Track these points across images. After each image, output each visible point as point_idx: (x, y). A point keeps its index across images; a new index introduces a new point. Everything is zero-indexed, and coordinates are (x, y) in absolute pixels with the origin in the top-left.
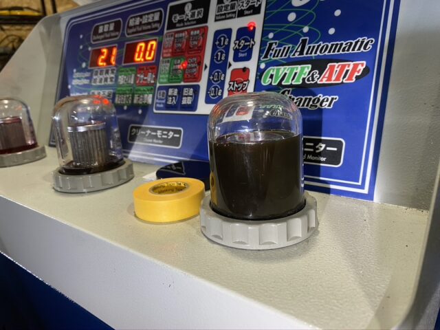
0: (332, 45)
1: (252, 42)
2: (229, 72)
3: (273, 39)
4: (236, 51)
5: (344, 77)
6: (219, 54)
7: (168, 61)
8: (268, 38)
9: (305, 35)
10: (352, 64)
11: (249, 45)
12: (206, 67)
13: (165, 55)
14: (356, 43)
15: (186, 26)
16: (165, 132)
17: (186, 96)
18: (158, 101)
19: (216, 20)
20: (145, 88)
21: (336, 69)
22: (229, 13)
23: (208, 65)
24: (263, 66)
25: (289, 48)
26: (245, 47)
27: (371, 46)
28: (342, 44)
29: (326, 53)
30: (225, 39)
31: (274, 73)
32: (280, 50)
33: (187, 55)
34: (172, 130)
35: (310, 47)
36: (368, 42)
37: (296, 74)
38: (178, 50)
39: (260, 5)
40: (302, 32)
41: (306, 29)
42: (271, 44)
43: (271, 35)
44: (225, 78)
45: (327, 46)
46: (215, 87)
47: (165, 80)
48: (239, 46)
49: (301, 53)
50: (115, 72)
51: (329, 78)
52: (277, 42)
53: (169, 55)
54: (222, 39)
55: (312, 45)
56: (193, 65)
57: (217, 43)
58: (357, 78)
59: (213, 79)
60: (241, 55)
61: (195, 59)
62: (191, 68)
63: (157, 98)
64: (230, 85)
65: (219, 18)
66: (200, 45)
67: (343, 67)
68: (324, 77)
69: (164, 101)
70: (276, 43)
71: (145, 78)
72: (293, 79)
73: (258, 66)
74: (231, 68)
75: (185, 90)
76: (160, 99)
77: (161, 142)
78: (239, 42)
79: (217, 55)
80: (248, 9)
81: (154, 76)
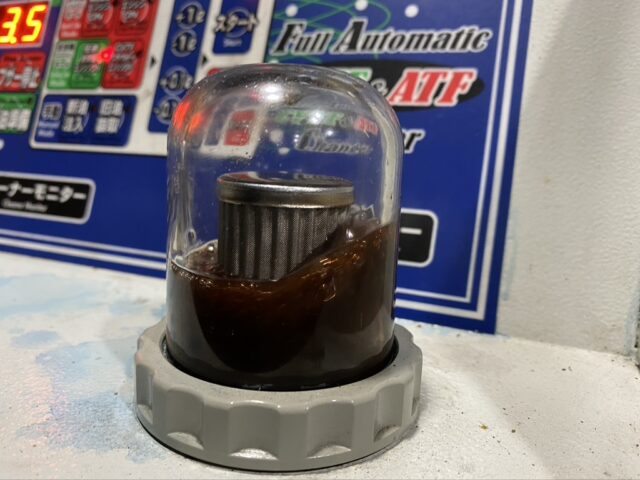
0: (413, 36)
1: (252, 20)
2: (202, 74)
3: (295, 18)
4: (219, 35)
5: (437, 95)
6: (183, 39)
7: (72, 47)
8: (285, 16)
9: (361, 14)
10: (450, 73)
11: (246, 26)
12: (153, 62)
13: (65, 34)
14: (459, 36)
16: (54, 189)
17: (107, 117)
18: (42, 124)
20: (15, 97)
21: (419, 80)
23: (159, 59)
25: (327, 36)
26: (237, 28)
27: (486, 44)
28: (430, 36)
29: (402, 49)
30: (196, 10)
32: (309, 39)
33: (113, 36)
34: (71, 185)
35: (368, 37)
36: (478, 38)
38: (95, 27)
40: (353, 9)
41: (361, 4)
42: (291, 28)
43: (292, 10)
45: (403, 38)
46: (170, 102)
47: (62, 83)
48: (226, 24)
49: (353, 45)
51: (407, 96)
52: (305, 23)
53: (74, 34)
54: (191, 10)
55: (373, 34)
56: (126, 57)
57: (180, 17)
58: (461, 98)
59: (168, 85)
60: (228, 43)
61: (130, 46)
62: (121, 62)
63: (41, 118)
66: (142, 19)
67: (434, 77)
68: (396, 93)
69: (55, 125)
70: (301, 25)
71: (17, 77)
74: (208, 67)
75: (105, 105)
76: (48, 121)
77: (42, 208)
79: (178, 41)
81: (37, 74)
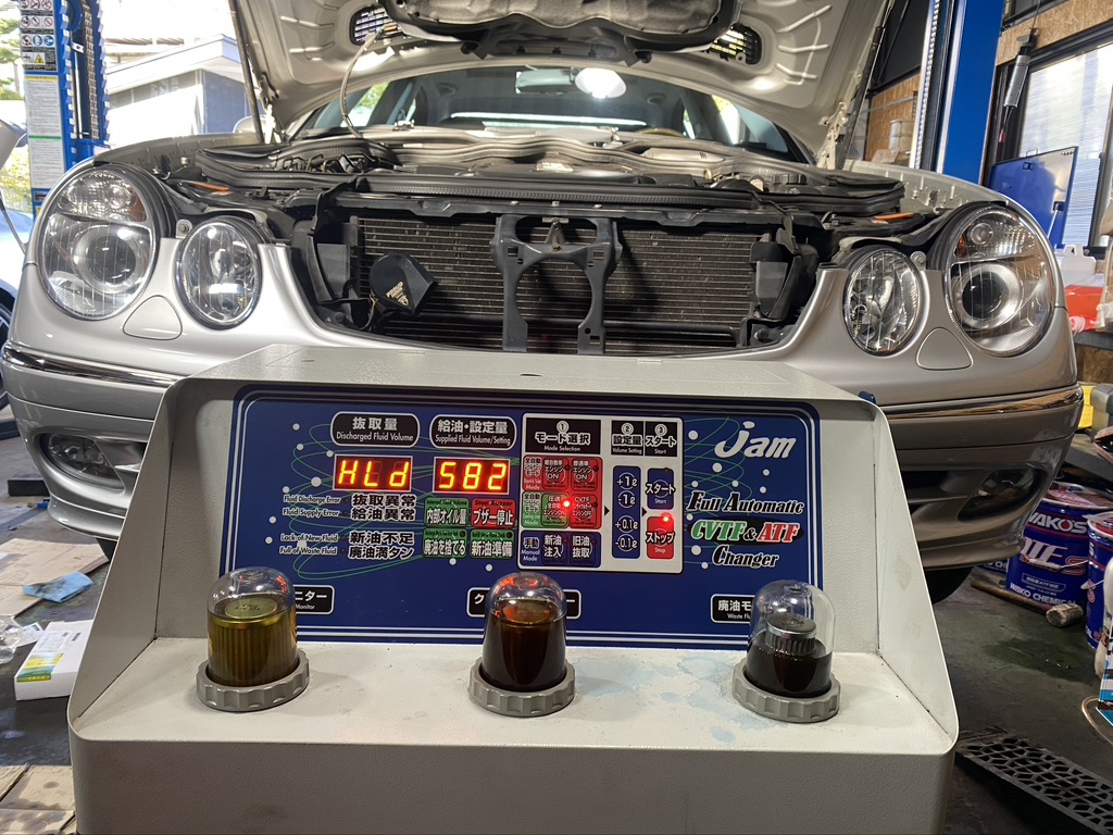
0: (766, 504)
1: (671, 488)
2: (644, 520)
3: (696, 488)
4: (651, 497)
5: (782, 537)
6: (625, 496)
7: (537, 497)
8: (691, 486)
9: (735, 489)
10: (787, 525)
11: (668, 491)
12: (607, 511)
13: (530, 487)
14: (789, 505)
15: (562, 452)
17: (580, 547)
18: (525, 552)
19: (613, 453)
20: (494, 532)
21: (772, 528)
22: (632, 448)
23: (610, 509)
24: (690, 517)
25: (719, 501)
26: (662, 492)
27: (802, 509)
28: (774, 505)
29: (760, 511)
30: (631, 478)
31: (706, 526)
32: (709, 502)
33: (571, 491)
35: (742, 503)
36: (798, 507)
37: (731, 529)
38: (554, 484)
39: (675, 446)
40: (731, 486)
41: (735, 484)
42: (696, 495)
43: (695, 484)
44: (639, 526)
45: (761, 504)
46: (626, 538)
47: (535, 523)
48: (653, 489)
49: (734, 507)
50: (414, 501)
51: (768, 537)
52: (704, 492)
53: (537, 487)
54: (628, 478)
55: (745, 501)
56: (584, 506)
57: (620, 482)
58: (794, 538)
59: (621, 526)
60: (658, 501)
61: (587, 499)
62: (581, 510)
63: (522, 547)
64: (649, 536)
65: (618, 450)
66: (591, 481)
67: (780, 526)
68: (762, 535)
69: (538, 553)
70: (702, 494)
71: (492, 517)
72: (729, 535)
73: (684, 517)
74: (646, 516)
75: (576, 539)
76: (529, 549)
78: (654, 486)
79: (622, 498)
80: (658, 448)
81: (511, 515)
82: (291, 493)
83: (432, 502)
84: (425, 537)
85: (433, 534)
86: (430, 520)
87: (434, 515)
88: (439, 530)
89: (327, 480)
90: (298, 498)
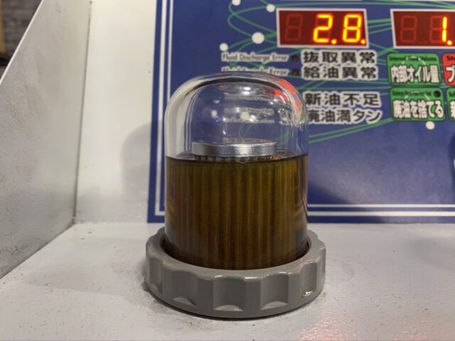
50: (375, 58)
82: (230, 51)
83: (395, 59)
84: (393, 97)
85: (402, 94)
86: (396, 78)
87: (400, 73)
88: (408, 90)
89: (270, 36)
90: (239, 56)
